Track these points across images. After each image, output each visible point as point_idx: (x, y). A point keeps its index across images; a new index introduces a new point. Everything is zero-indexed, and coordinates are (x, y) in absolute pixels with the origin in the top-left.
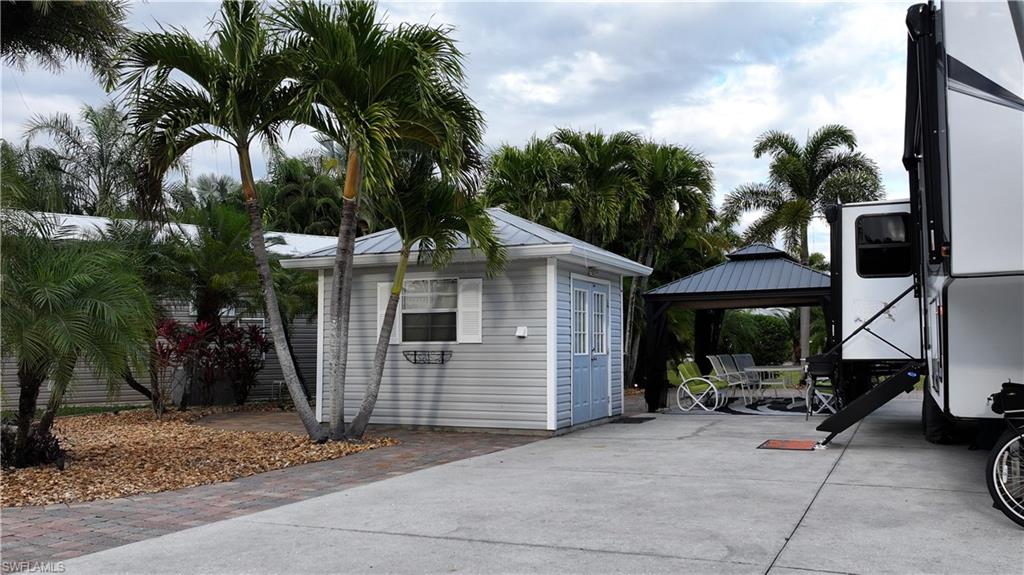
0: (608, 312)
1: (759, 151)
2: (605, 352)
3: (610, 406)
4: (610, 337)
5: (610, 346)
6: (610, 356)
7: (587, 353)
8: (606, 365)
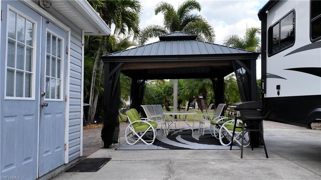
0: (66, 58)
1: (157, 11)
2: (62, 99)
3: (67, 153)
4: (68, 85)
5: (68, 93)
6: (68, 103)
7: (33, 98)
8: (63, 112)
